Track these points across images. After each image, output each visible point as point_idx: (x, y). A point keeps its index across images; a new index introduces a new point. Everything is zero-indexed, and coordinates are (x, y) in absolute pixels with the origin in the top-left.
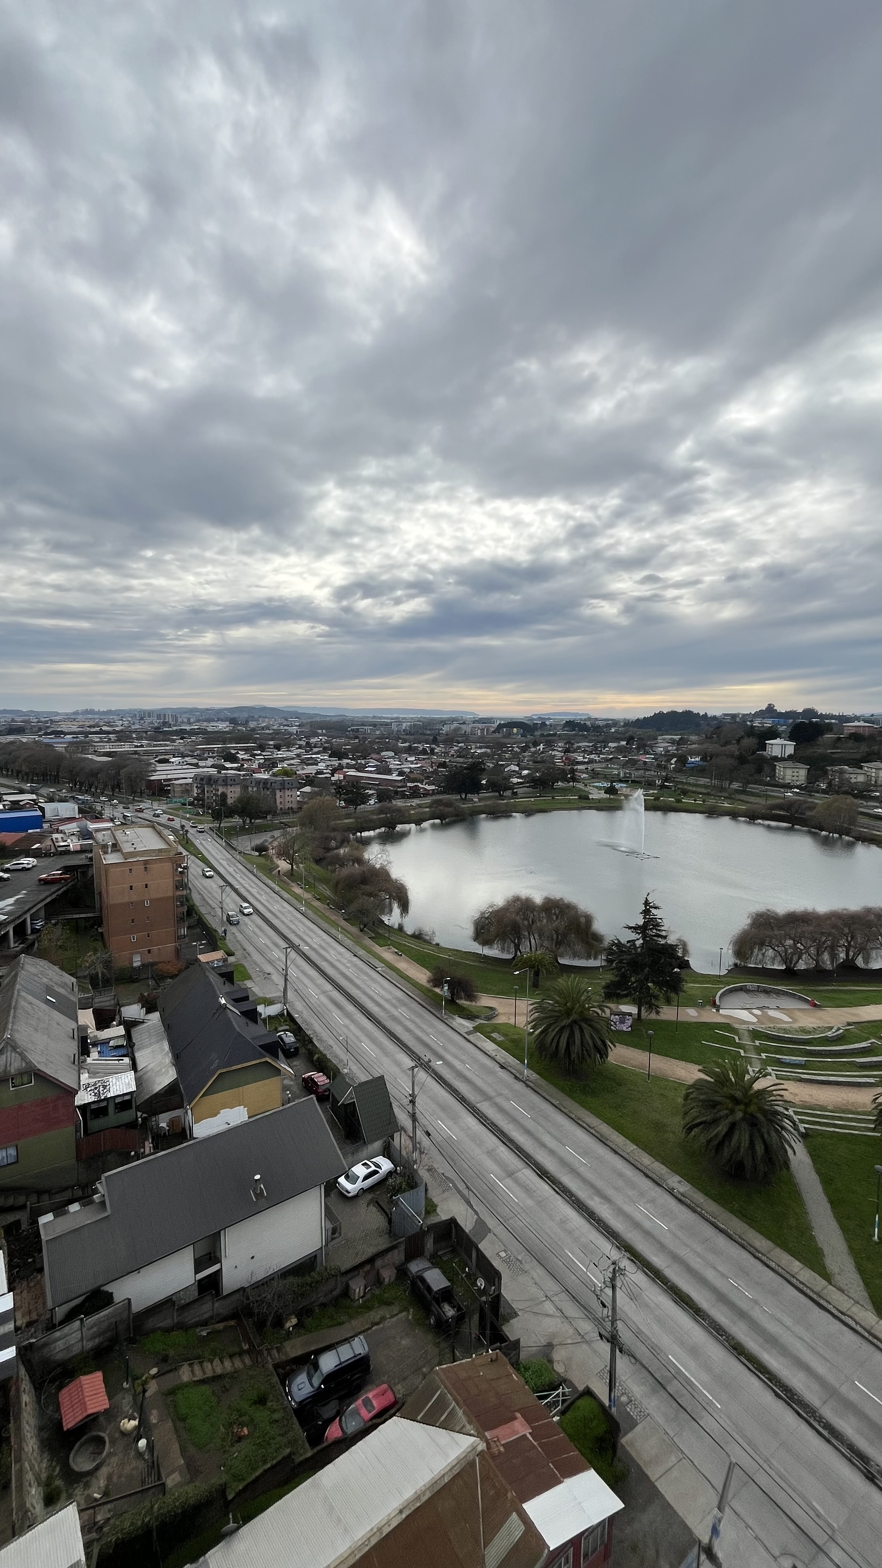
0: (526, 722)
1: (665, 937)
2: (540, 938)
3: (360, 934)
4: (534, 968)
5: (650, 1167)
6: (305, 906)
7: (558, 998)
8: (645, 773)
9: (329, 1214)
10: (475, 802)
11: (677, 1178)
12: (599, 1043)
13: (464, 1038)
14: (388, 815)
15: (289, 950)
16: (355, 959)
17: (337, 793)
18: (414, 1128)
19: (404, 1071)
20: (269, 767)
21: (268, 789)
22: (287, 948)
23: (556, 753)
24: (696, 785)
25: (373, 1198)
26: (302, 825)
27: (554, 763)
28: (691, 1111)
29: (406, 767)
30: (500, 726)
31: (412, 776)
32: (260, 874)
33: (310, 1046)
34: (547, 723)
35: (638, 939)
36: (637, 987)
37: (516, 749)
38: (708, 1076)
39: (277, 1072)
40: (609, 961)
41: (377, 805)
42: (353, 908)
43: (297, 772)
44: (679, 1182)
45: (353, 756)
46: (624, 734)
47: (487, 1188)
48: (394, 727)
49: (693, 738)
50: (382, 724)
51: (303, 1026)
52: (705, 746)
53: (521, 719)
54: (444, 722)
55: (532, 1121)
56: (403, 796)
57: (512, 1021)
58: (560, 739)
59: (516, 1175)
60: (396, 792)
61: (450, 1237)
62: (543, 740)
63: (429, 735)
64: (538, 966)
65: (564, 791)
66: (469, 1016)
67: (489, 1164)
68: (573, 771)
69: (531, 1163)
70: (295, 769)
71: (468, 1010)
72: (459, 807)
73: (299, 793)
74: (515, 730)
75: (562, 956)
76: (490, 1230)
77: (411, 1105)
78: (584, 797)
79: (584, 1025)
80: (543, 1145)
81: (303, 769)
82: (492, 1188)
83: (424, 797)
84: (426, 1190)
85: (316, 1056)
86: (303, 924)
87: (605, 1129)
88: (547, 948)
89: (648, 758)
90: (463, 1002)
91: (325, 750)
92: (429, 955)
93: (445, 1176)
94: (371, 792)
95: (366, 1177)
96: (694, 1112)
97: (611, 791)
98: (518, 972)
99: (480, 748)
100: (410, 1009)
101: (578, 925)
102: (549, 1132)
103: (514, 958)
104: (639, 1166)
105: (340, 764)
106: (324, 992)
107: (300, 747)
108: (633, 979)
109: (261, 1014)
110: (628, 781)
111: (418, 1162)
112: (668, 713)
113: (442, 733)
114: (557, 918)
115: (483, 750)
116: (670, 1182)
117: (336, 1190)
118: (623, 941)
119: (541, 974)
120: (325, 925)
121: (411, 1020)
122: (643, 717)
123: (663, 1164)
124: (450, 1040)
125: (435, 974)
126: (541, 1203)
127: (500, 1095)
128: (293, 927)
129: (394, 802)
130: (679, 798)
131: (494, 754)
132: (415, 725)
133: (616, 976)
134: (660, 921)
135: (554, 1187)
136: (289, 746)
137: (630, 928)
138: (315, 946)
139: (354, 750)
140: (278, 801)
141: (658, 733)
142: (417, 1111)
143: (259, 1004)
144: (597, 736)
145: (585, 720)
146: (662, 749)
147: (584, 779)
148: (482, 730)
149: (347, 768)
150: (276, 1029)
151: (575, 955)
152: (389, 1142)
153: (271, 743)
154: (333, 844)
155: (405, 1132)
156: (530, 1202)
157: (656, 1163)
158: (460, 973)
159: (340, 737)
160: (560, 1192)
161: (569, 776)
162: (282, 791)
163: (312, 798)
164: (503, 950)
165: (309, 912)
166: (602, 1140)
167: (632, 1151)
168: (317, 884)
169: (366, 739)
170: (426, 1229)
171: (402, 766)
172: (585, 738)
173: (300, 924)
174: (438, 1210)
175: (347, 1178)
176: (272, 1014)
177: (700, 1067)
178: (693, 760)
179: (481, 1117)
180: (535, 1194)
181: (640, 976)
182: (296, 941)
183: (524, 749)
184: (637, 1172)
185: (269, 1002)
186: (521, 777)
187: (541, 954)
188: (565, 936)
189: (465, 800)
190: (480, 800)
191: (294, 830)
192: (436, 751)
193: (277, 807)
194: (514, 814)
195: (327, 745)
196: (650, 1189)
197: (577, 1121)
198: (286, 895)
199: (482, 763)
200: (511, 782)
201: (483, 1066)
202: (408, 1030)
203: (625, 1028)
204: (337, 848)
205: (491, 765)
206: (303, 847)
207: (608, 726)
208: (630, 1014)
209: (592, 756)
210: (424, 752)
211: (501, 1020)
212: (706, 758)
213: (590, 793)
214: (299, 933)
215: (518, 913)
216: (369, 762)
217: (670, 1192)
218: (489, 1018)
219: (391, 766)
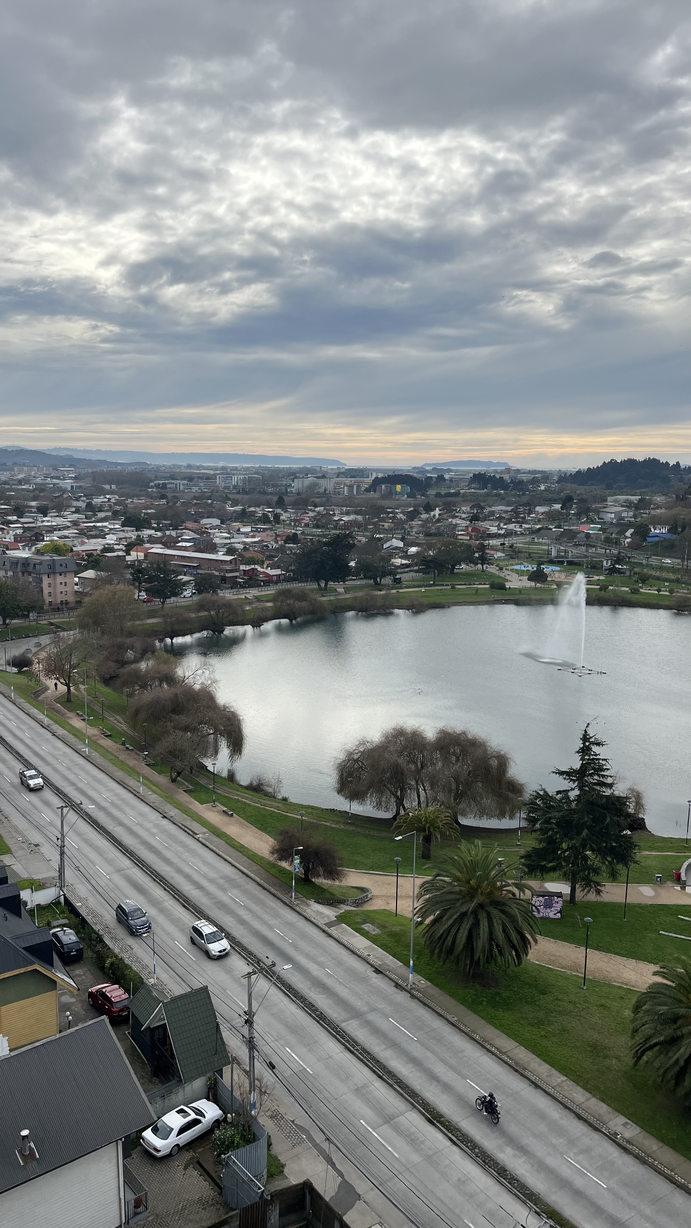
0: (415, 475)
1: (610, 786)
2: (432, 788)
3: (172, 785)
4: (424, 830)
5: (584, 1106)
6: (89, 746)
7: (458, 874)
8: (587, 551)
9: (130, 1180)
10: (339, 594)
11: (622, 1119)
12: (514, 936)
13: (324, 931)
14: (212, 613)
15: (65, 810)
16: (165, 822)
17: (134, 580)
18: (252, 1058)
19: (236, 980)
20: (31, 540)
21: (30, 574)
22: (62, 808)
23: (459, 521)
24: (661, 568)
25: (193, 1157)
26: (83, 626)
27: (455, 536)
28: (643, 1028)
29: (238, 542)
30: (377, 482)
31: (247, 555)
32: (21, 700)
33: (99, 947)
34: (447, 476)
35: (572, 789)
36: (569, 856)
37: (400, 516)
38: (667, 979)
39: (52, 984)
40: (532, 821)
41: (195, 598)
42: (161, 747)
43: (74, 549)
44: (625, 1125)
45: (158, 524)
46: (559, 493)
47: (354, 1139)
48: (219, 482)
49: (659, 499)
50: (201, 477)
51: (89, 919)
52: (674, 511)
53: (409, 471)
54: (293, 475)
55: (418, 1045)
56: (234, 585)
57: (392, 907)
58: (465, 501)
59: (396, 1120)
60: (224, 579)
61: (305, 1208)
62: (440, 501)
63: (271, 493)
64: (429, 828)
65: (469, 577)
66: (331, 901)
67: (358, 1106)
68: (482, 548)
69: (418, 1102)
70: (70, 544)
71: (329, 892)
72: (315, 600)
73: (77, 579)
74: (399, 488)
75: (464, 814)
76: (359, 1196)
77: (246, 1027)
78: (499, 586)
79: (495, 912)
80: (433, 1078)
81: (83, 543)
82: (363, 1140)
83: (265, 585)
84: (269, 1145)
85: (109, 961)
86: (88, 773)
87: (522, 1054)
88: (443, 803)
89: (592, 529)
90: (321, 881)
91: (116, 515)
92: (272, 814)
93: (295, 1125)
94: (186, 578)
95: (182, 1131)
96: (647, 1030)
97: (538, 576)
98: (400, 837)
99: (348, 513)
100: (245, 892)
101: (487, 769)
102: (442, 1060)
103: (395, 818)
104: (569, 1104)
105: (139, 536)
106: (119, 870)
107: (77, 511)
108: (564, 846)
109: (25, 904)
110: (562, 562)
111: (258, 1105)
112: (624, 462)
113: (291, 492)
114: (458, 759)
115: (351, 517)
116: (611, 1124)
117: (139, 1148)
118: (551, 791)
119: (433, 839)
120: (119, 774)
121: (246, 907)
122: (586, 468)
123: (603, 1101)
124: (304, 936)
125: (280, 842)
126: (431, 1159)
127: (373, 1010)
128: (72, 777)
129: (221, 593)
130: (635, 587)
131: (367, 522)
132: (250, 480)
133: (541, 841)
134: (604, 762)
135: (450, 1135)
136: (60, 508)
137: (561, 773)
138: (105, 804)
139: (160, 516)
140: (46, 591)
141: (607, 492)
142: (256, 1035)
143: (23, 889)
144: (519, 496)
145: (502, 472)
146: (613, 516)
147: (499, 559)
148: (351, 487)
149: (148, 542)
150: (49, 924)
151: (483, 813)
152: (216, 1079)
153: (33, 504)
154: (130, 654)
155: (239, 1064)
156: (416, 1158)
157: (594, 1099)
158: (316, 840)
159: (138, 496)
160: (458, 1142)
161: (477, 555)
162: (51, 576)
163: (96, 588)
164: (379, 806)
165: (95, 755)
166: (518, 1070)
167: (558, 1085)
168: (106, 714)
169: (177, 498)
170: (269, 1198)
171: (232, 540)
172: (501, 499)
173: (82, 773)
174: (286, 1171)
175: (155, 1131)
176: (43, 903)
177: (656, 968)
178: (657, 531)
179: (348, 1041)
180: (422, 1146)
181: (574, 842)
182: (77, 797)
183: (412, 516)
184: (566, 1112)
185: (37, 886)
186: (406, 556)
187: (435, 811)
188: (468, 785)
189: (324, 591)
190: (347, 590)
191: (70, 636)
192: (282, 518)
193: (44, 601)
194: (396, 611)
195: (118, 508)
196: (583, 1135)
197: (483, 1045)
198: (61, 731)
199: (350, 536)
200: (392, 565)
201: (350, 971)
202: (242, 922)
203: (552, 914)
204: (137, 661)
205: (364, 540)
206: (84, 660)
207: (535, 481)
208: (559, 895)
209: (511, 526)
210: (265, 519)
211: (376, 905)
212: (677, 528)
213: (507, 581)
214: (81, 785)
215: (401, 753)
216: (182, 535)
217: (612, 1138)
218: (359, 903)
219: (217, 540)
